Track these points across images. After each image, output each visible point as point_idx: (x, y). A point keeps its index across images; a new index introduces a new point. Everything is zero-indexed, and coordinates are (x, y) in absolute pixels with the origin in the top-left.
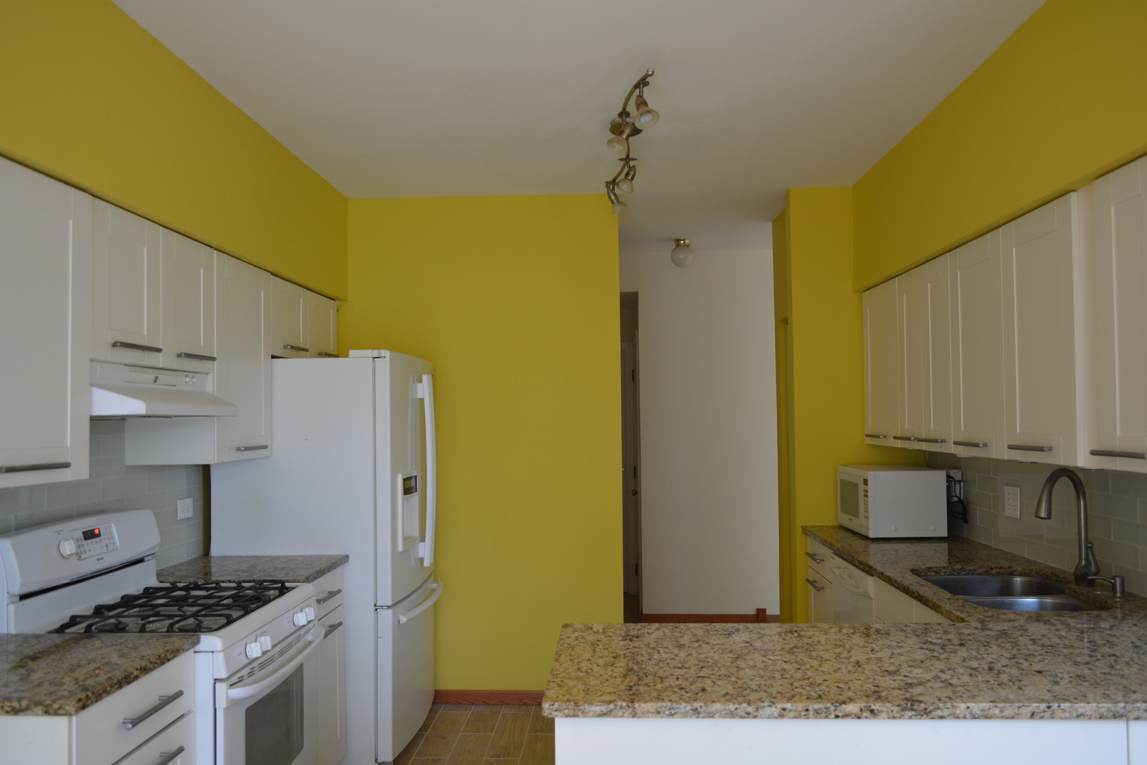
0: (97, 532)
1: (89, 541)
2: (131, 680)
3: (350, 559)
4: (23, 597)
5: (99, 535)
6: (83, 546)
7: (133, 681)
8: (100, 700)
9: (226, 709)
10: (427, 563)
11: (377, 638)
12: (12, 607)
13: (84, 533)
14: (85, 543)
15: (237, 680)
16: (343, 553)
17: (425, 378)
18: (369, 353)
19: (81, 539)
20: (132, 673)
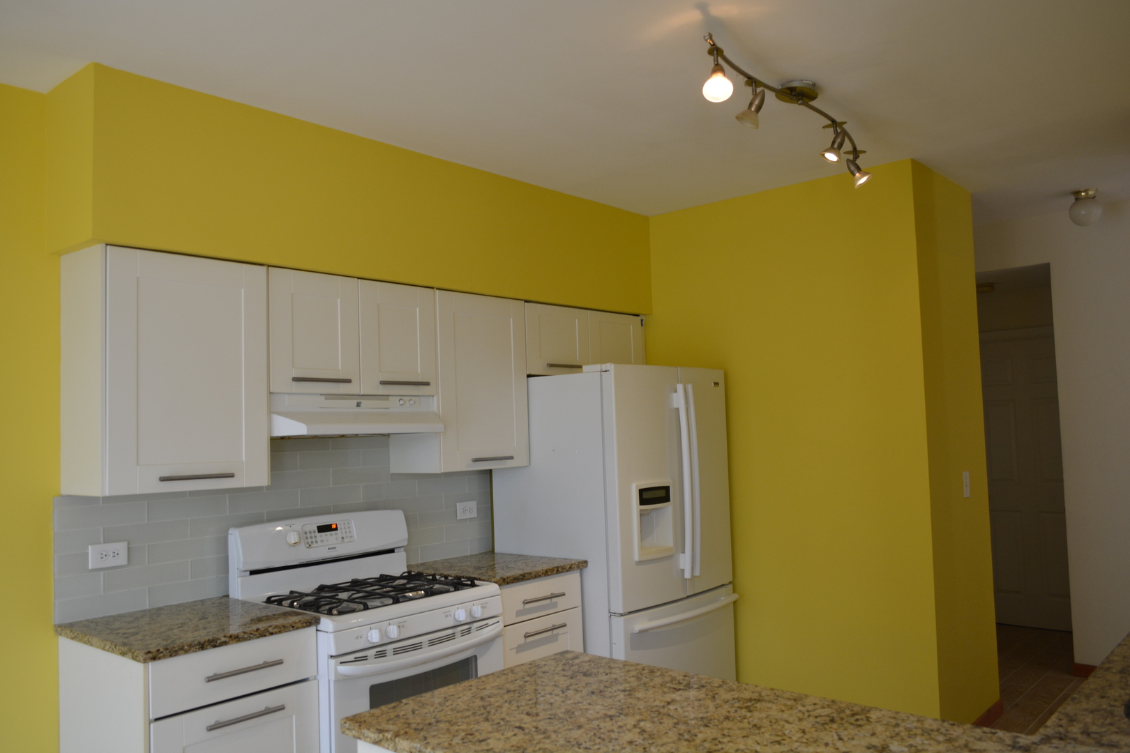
0: (334, 526)
1: (323, 534)
2: (217, 645)
3: (589, 564)
4: (253, 573)
5: (336, 529)
6: (315, 537)
7: (219, 646)
8: (176, 655)
9: (334, 681)
10: (687, 575)
11: (611, 643)
12: (239, 580)
13: (318, 527)
14: (318, 535)
15: (353, 660)
16: (582, 558)
17: (680, 387)
18: (597, 367)
19: (314, 532)
20: (219, 639)
